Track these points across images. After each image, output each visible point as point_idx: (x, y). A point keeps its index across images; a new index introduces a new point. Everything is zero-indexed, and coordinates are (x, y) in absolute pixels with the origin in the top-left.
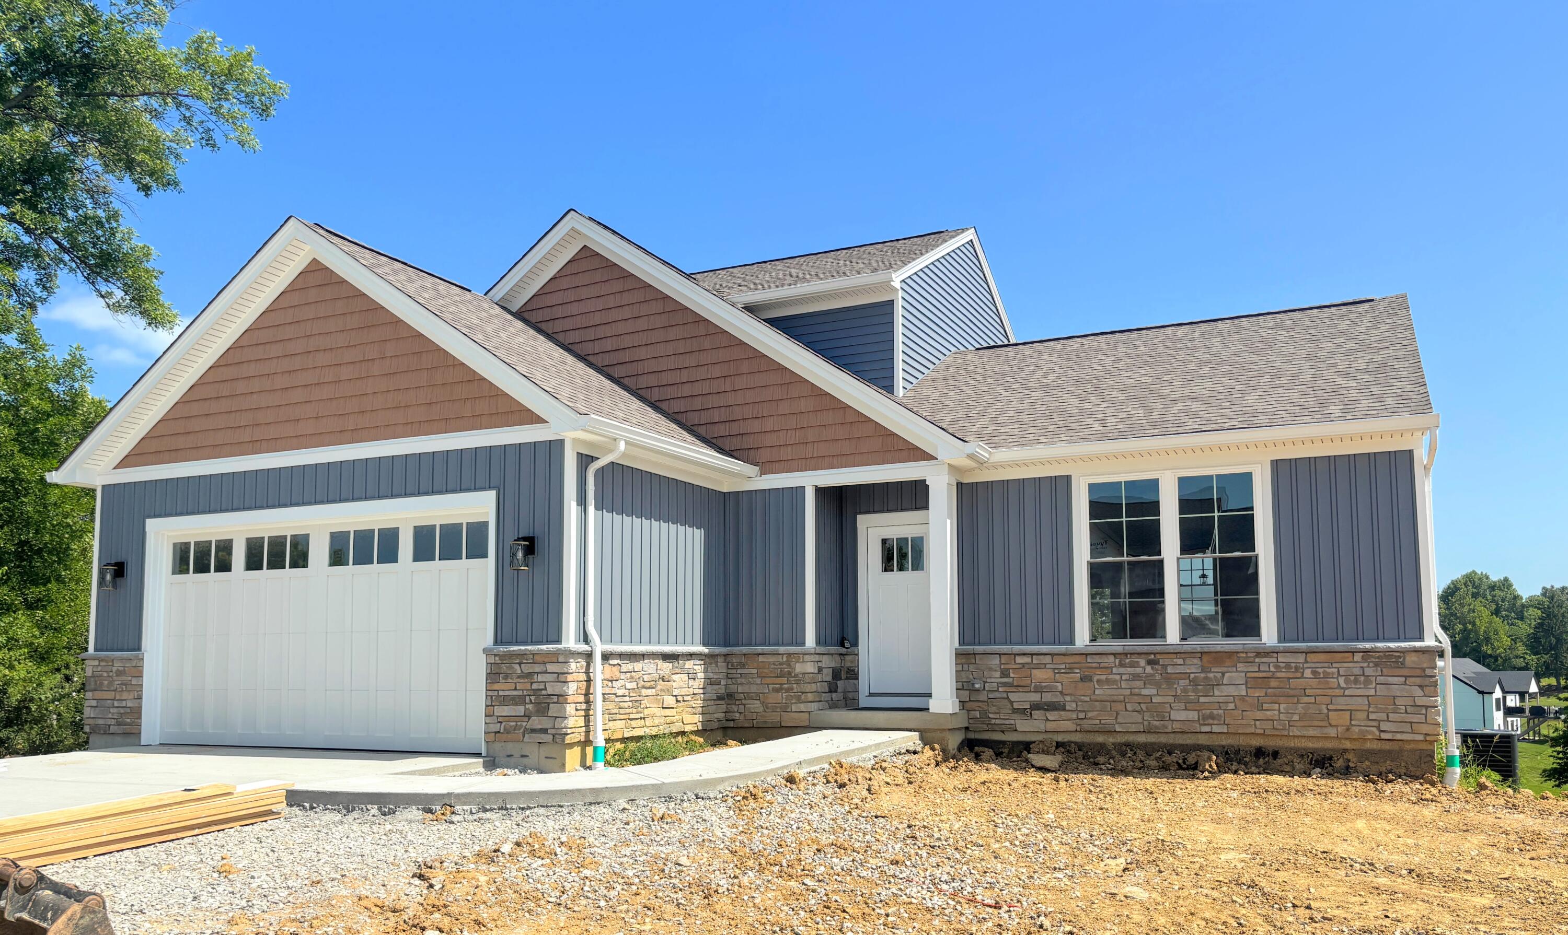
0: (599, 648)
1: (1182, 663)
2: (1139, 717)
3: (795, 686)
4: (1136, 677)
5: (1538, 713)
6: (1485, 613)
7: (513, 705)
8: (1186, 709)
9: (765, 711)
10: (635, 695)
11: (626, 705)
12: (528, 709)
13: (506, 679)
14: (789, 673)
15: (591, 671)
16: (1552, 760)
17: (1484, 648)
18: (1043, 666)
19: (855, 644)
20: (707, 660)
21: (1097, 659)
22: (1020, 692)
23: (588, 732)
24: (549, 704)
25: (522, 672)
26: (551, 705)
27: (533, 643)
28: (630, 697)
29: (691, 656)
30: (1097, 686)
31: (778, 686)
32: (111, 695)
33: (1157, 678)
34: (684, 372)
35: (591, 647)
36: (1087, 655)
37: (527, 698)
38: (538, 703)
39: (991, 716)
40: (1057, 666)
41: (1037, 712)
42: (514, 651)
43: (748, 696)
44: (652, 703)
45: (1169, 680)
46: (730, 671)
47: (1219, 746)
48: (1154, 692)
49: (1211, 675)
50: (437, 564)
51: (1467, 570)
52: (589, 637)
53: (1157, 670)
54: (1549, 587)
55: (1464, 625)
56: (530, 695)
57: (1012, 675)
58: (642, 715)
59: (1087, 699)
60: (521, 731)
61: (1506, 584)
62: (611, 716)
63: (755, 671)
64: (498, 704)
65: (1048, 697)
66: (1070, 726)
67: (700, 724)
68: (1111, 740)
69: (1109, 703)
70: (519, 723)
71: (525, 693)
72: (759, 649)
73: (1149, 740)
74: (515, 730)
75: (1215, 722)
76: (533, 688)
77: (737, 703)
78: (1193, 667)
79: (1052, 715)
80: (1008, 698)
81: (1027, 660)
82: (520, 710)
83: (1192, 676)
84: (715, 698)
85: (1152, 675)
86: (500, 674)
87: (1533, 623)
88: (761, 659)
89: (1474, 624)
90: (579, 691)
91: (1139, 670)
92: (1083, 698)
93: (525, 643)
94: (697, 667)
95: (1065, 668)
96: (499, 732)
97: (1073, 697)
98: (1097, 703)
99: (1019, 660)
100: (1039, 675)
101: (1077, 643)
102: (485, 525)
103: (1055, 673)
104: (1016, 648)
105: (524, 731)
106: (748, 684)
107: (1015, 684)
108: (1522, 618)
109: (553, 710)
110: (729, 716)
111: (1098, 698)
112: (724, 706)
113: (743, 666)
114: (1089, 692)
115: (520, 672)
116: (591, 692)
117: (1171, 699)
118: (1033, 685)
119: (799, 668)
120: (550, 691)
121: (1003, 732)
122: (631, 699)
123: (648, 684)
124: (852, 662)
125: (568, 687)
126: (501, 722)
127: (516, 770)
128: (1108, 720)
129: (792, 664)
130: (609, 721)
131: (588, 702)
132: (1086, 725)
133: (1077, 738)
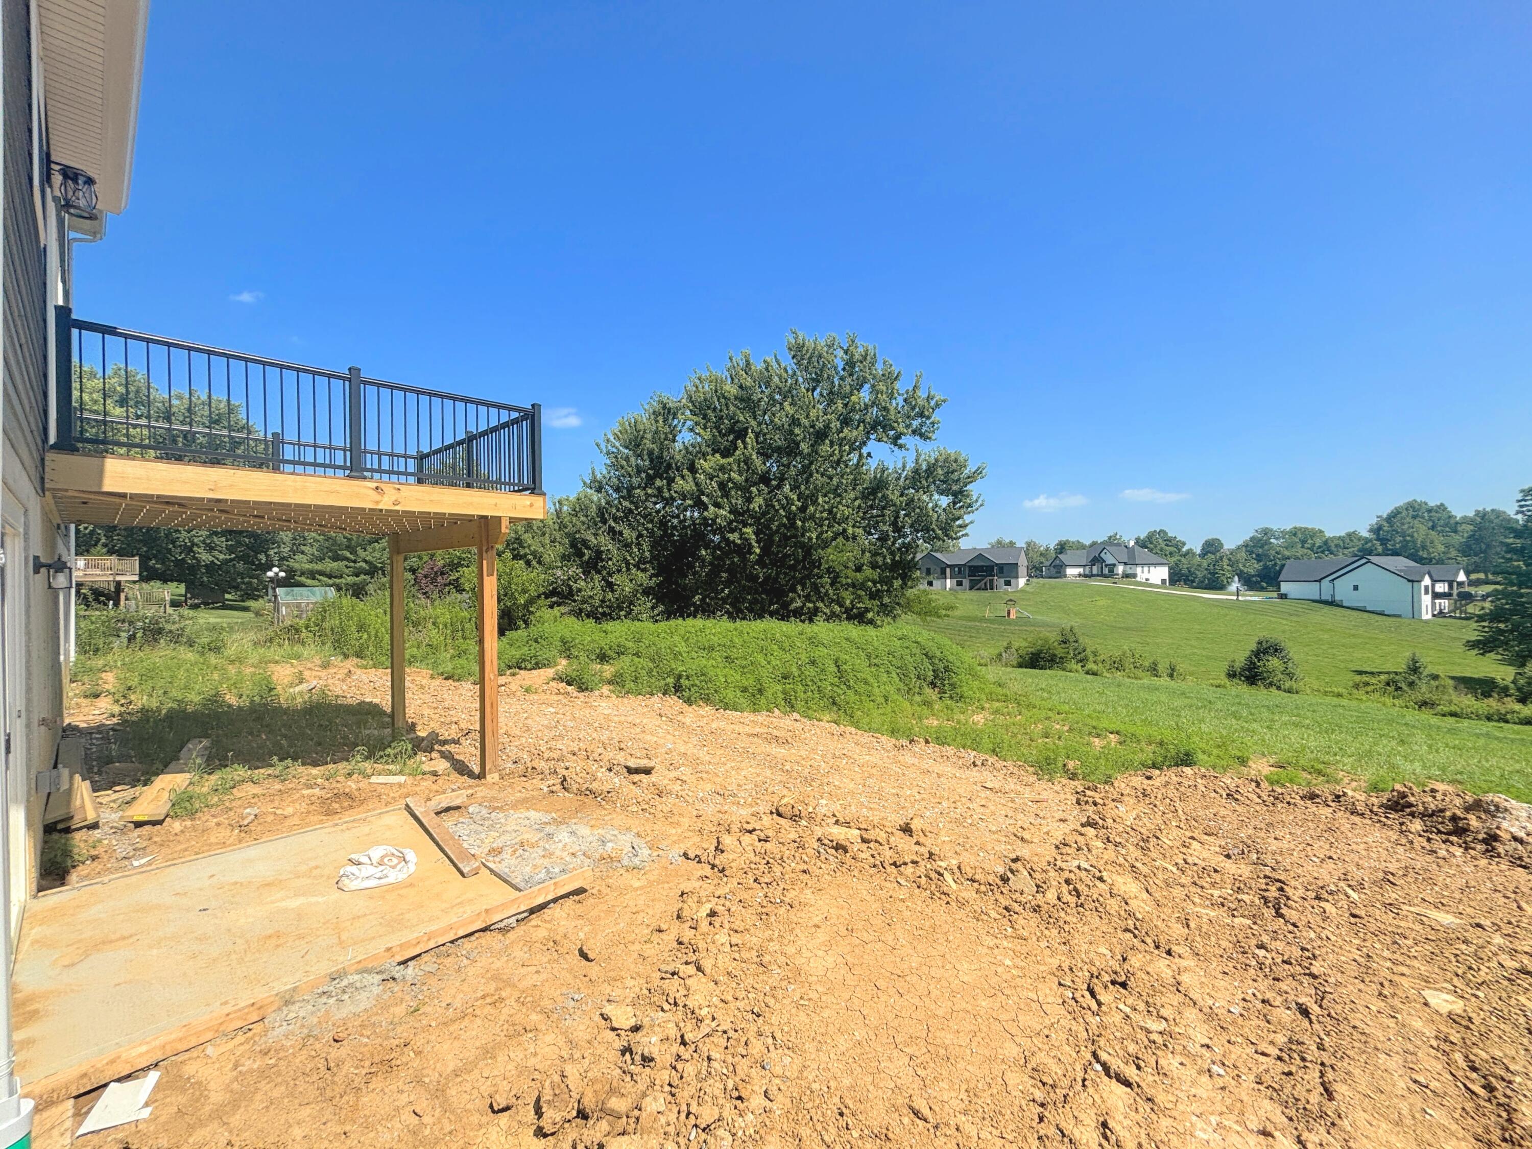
5: (1466, 597)
6: (1423, 529)
16: (1477, 633)
17: (1421, 553)
51: (1410, 499)
54: (1481, 509)
55: (1404, 537)
61: (1442, 507)
87: (1466, 535)
89: (1412, 536)
108: (1455, 532)
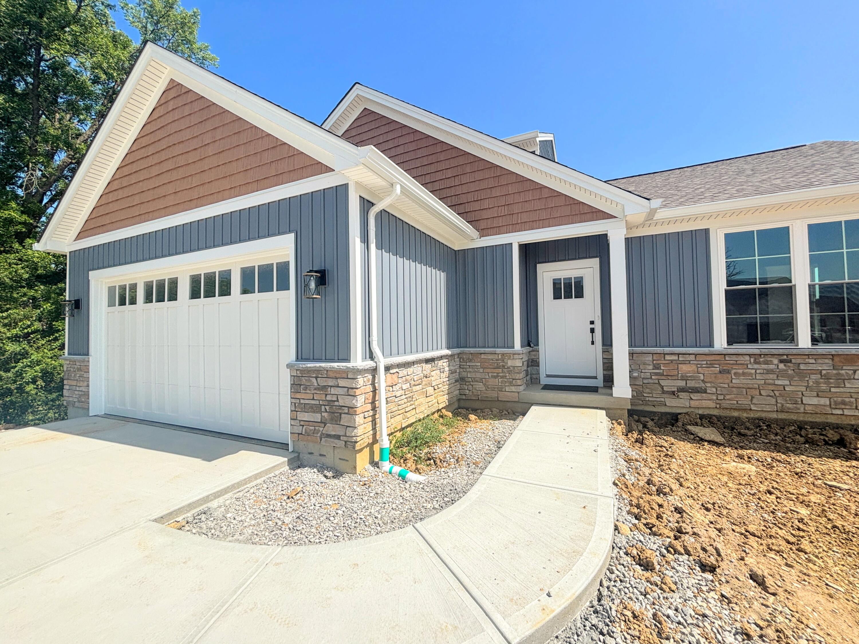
0: (382, 361)
1: (814, 362)
2: (773, 401)
3: (508, 374)
4: (769, 372)
7: (311, 412)
8: (818, 396)
9: (487, 390)
10: (409, 392)
11: (403, 402)
12: (324, 417)
13: (305, 390)
14: (503, 366)
15: (376, 381)
18: (688, 362)
19: (537, 345)
20: (450, 358)
21: (734, 358)
22: (669, 379)
23: (374, 435)
24: (341, 414)
25: (319, 385)
26: (343, 415)
27: (327, 360)
28: (405, 395)
29: (441, 358)
30: (733, 377)
31: (495, 374)
32: (74, 383)
33: (790, 372)
34: (428, 176)
35: (376, 362)
36: (725, 355)
37: (323, 407)
38: (333, 413)
39: (645, 395)
40: (700, 362)
41: (682, 393)
42: (310, 367)
43: (474, 380)
44: (420, 395)
45: (802, 375)
46: (461, 364)
47: (848, 425)
48: (787, 382)
49: (843, 372)
50: (257, 296)
52: (374, 354)
53: (789, 367)
56: (325, 405)
57: (662, 368)
58: (414, 406)
59: (726, 386)
60: (319, 435)
62: (392, 414)
63: (479, 364)
64: (300, 410)
65: (691, 384)
66: (712, 404)
67: (447, 401)
68: (745, 415)
69: (745, 389)
70: (317, 428)
71: (321, 403)
72: (482, 350)
73: (780, 417)
74: (314, 433)
75: (847, 407)
76: (327, 399)
77: (467, 384)
78: (825, 366)
79: (694, 396)
80: (659, 383)
81: (675, 358)
82: (317, 417)
83: (824, 372)
84: (454, 381)
85: (785, 370)
86: (301, 385)
88: (483, 356)
90: (367, 401)
91: (771, 367)
92: (721, 385)
93: (320, 360)
94: (444, 364)
95: (707, 364)
96: (302, 434)
97: (713, 384)
98: (734, 389)
99: (668, 357)
100: (684, 368)
101: (715, 347)
102: (287, 264)
103: (698, 368)
104: (667, 350)
105: (321, 435)
106: (474, 372)
107: (665, 374)
109: (345, 419)
110: (462, 392)
111: (735, 386)
112: (459, 386)
113: (470, 361)
114: (727, 381)
115: (316, 385)
116: (376, 399)
117: (803, 389)
118: (680, 375)
119: (510, 363)
120: (341, 403)
121: (654, 406)
122: (406, 396)
123: (417, 383)
124: (534, 355)
125: (357, 400)
126: (303, 426)
127: (315, 470)
128: (744, 401)
129: (505, 360)
130: (391, 418)
131: (374, 409)
132: (725, 404)
133: (716, 412)
